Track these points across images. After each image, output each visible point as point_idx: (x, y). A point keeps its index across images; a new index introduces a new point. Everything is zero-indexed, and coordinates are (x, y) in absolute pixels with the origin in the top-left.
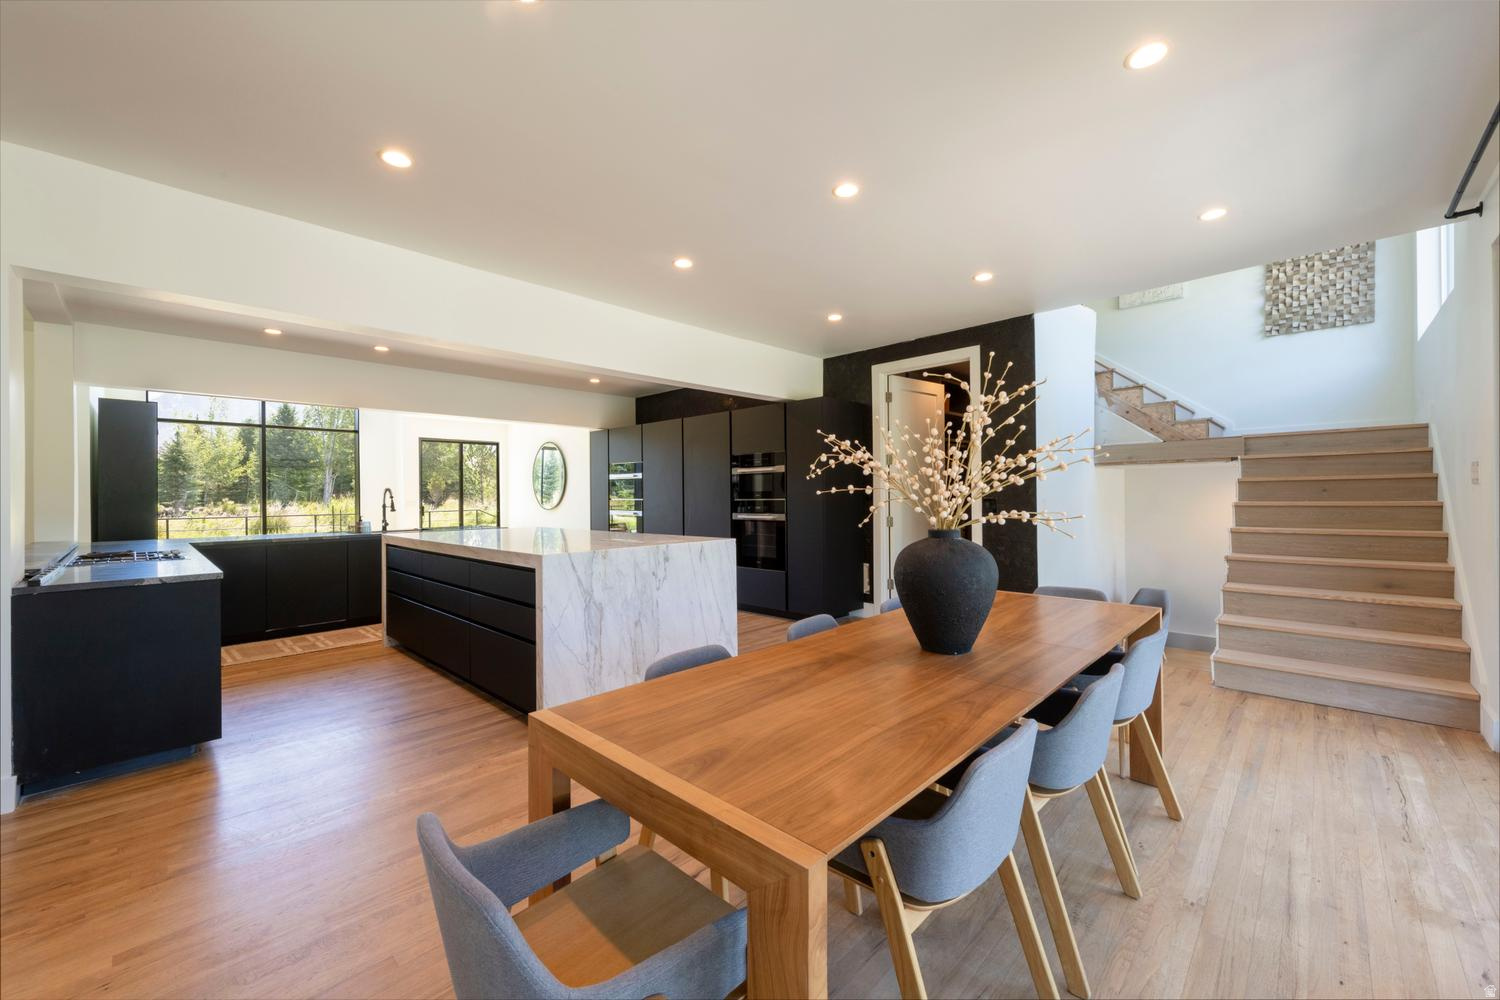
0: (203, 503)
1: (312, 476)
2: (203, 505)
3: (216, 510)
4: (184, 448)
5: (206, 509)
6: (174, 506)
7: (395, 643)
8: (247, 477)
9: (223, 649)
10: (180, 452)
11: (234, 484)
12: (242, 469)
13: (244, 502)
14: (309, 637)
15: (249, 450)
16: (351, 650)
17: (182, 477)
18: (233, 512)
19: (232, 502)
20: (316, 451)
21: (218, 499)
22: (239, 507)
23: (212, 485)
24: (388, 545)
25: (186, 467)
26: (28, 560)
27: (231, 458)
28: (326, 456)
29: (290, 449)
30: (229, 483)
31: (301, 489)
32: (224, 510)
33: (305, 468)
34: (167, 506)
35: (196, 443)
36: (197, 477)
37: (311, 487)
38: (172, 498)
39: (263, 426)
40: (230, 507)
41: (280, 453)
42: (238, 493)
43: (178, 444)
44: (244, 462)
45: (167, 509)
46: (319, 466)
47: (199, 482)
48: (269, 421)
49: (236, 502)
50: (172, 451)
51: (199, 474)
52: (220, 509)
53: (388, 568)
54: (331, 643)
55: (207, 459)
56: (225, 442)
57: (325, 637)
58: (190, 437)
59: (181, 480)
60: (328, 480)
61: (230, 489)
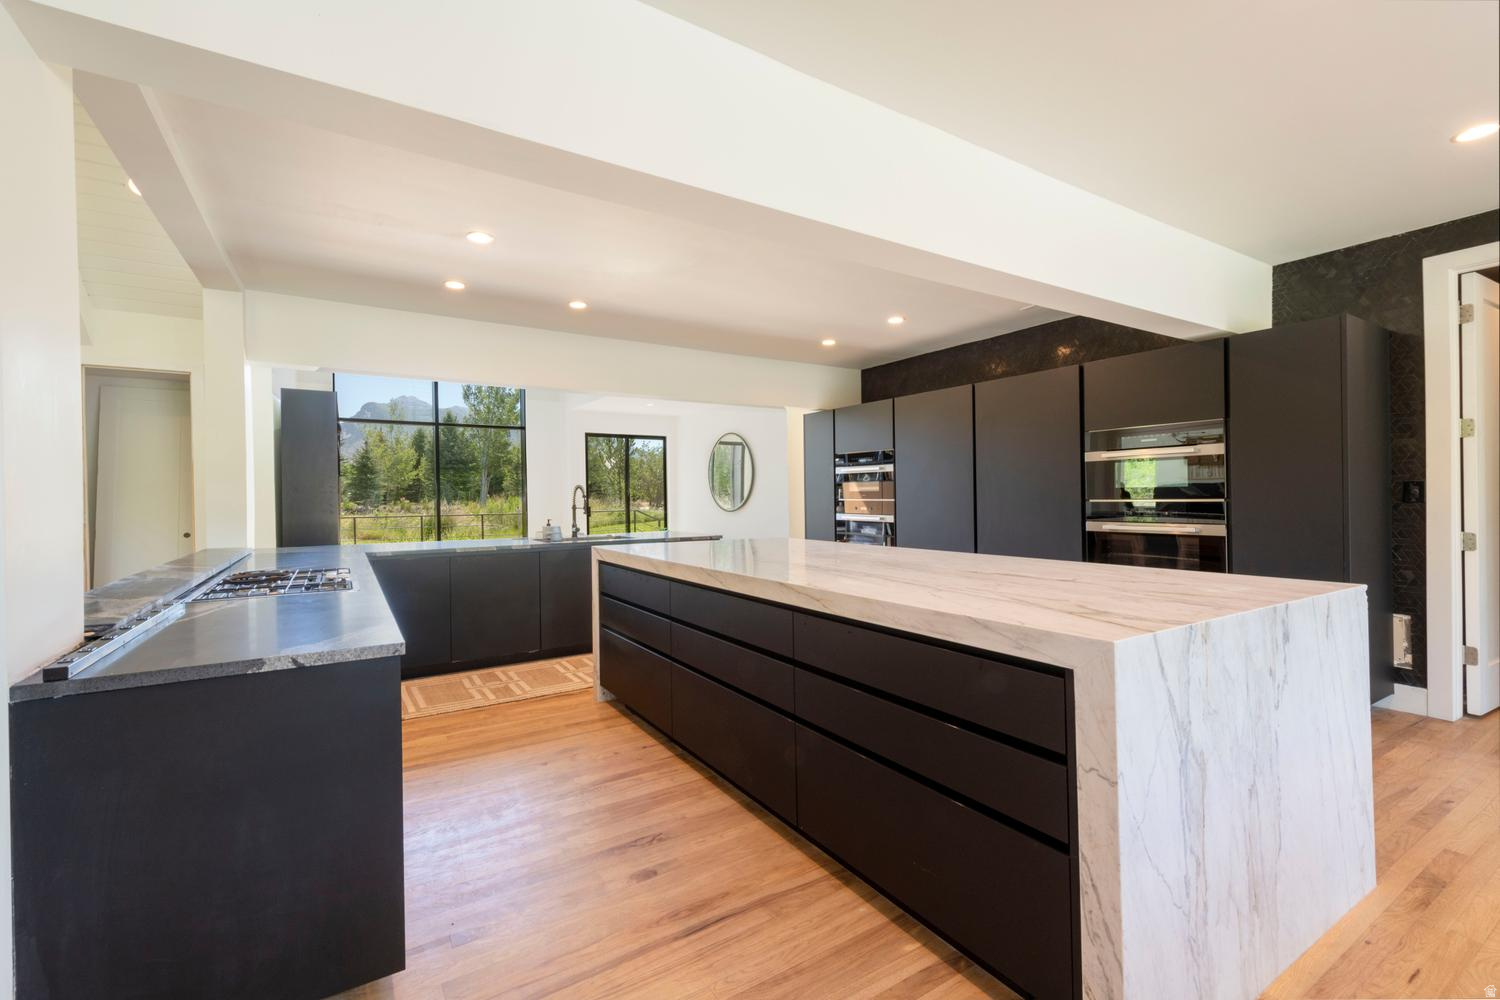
0: (385, 502)
1: (471, 479)
2: (385, 504)
3: (396, 507)
4: (371, 455)
5: (388, 507)
6: (364, 504)
7: (610, 697)
8: (419, 480)
9: (404, 685)
10: (368, 458)
11: (410, 486)
12: (415, 473)
13: (416, 501)
14: (498, 671)
15: (420, 456)
16: (555, 703)
17: (369, 479)
18: (409, 510)
19: (407, 501)
20: (473, 456)
21: (397, 498)
22: (414, 506)
23: (392, 486)
24: (601, 563)
25: (372, 472)
26: (91, 608)
27: (407, 463)
28: (482, 460)
29: (453, 454)
30: (406, 485)
31: (461, 489)
32: (402, 508)
33: (466, 471)
34: (359, 504)
35: (380, 451)
36: (381, 480)
37: (470, 488)
38: (363, 498)
39: (436, 424)
40: (406, 506)
42: (413, 493)
43: (366, 451)
44: (416, 467)
45: (360, 507)
46: (476, 469)
47: (383, 484)
48: (441, 421)
49: (411, 501)
50: (363, 457)
51: (382, 476)
52: (399, 507)
53: (602, 594)
54: (527, 688)
55: (389, 464)
57: (518, 674)
59: (369, 482)
60: (484, 482)
61: (407, 490)
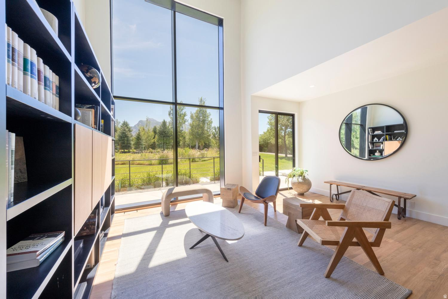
2: (145, 150)
3: (148, 151)
8: (155, 142)
10: (140, 135)
12: (154, 140)
13: (154, 149)
15: (155, 134)
17: (140, 142)
19: (151, 149)
21: (148, 148)
22: (153, 151)
23: (147, 144)
27: (151, 137)
34: (137, 150)
35: (143, 133)
36: (144, 142)
38: (138, 148)
40: (151, 151)
41: (163, 135)
42: (153, 146)
43: (139, 133)
44: (154, 138)
45: (137, 151)
47: (144, 144)
49: (152, 149)
50: (138, 135)
55: (146, 137)
56: (150, 132)
58: (142, 131)
61: (151, 145)
